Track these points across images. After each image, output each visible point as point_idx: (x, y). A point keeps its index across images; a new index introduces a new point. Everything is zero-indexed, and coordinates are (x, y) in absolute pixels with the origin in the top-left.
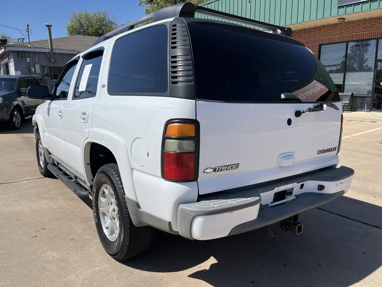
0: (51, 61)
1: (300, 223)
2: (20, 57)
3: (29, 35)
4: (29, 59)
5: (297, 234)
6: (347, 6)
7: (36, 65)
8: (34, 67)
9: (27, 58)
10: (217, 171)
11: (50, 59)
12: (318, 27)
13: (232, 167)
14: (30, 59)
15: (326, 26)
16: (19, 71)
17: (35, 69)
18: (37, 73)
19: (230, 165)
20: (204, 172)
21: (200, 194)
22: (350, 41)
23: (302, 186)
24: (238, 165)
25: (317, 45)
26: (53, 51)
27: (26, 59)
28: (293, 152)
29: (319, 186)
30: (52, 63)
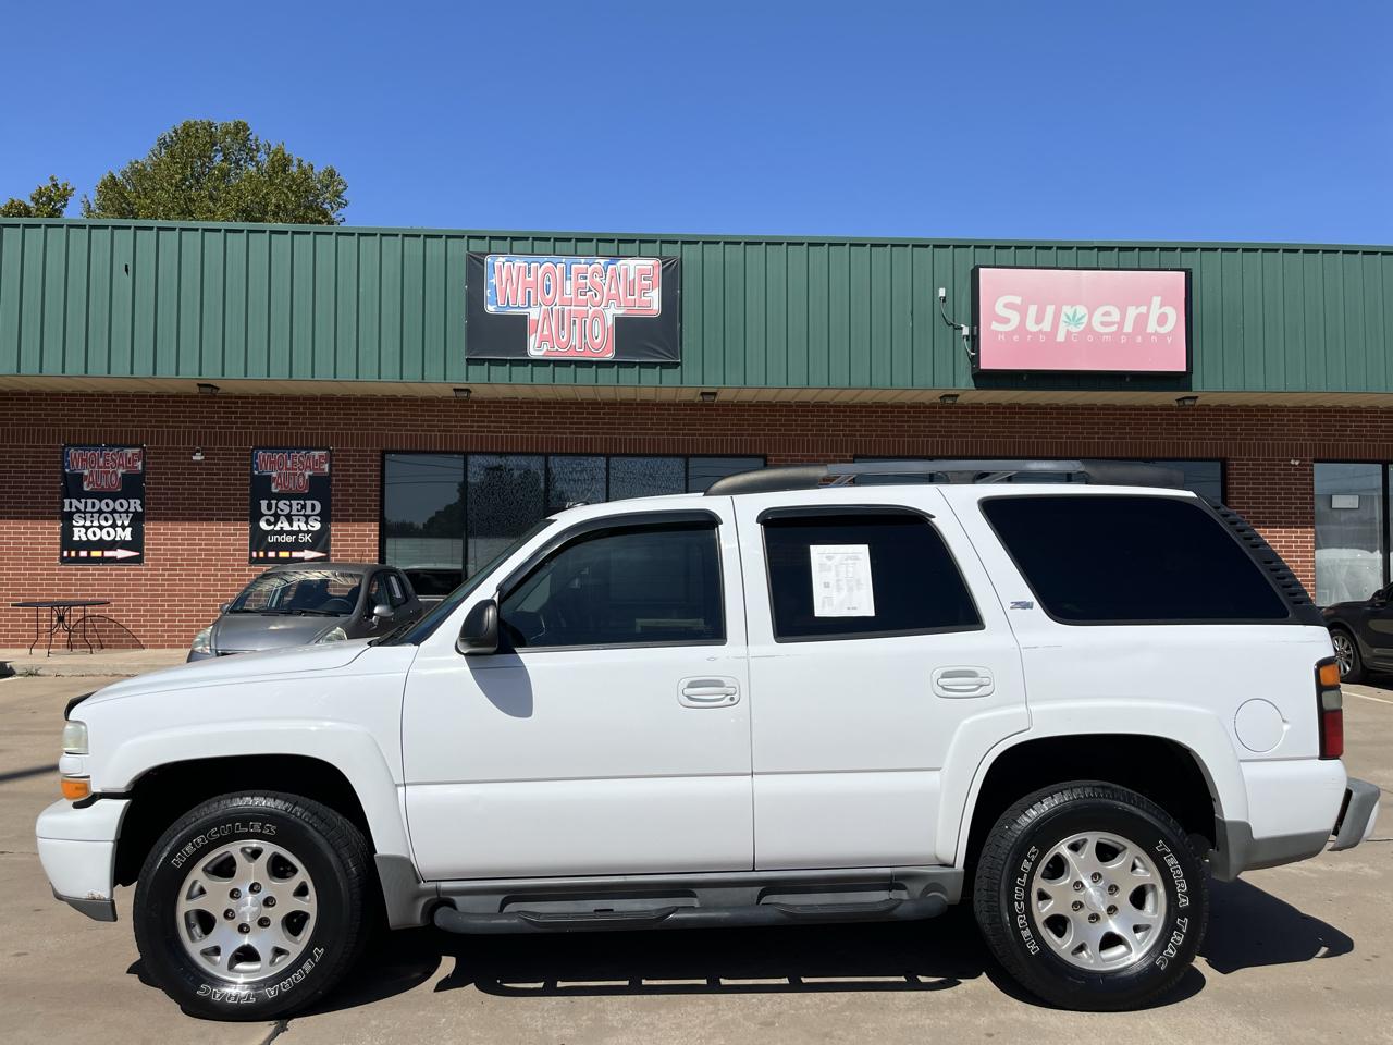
6: (492, 362)
12: (375, 400)
15: (400, 400)
22: (474, 453)
25: (374, 451)
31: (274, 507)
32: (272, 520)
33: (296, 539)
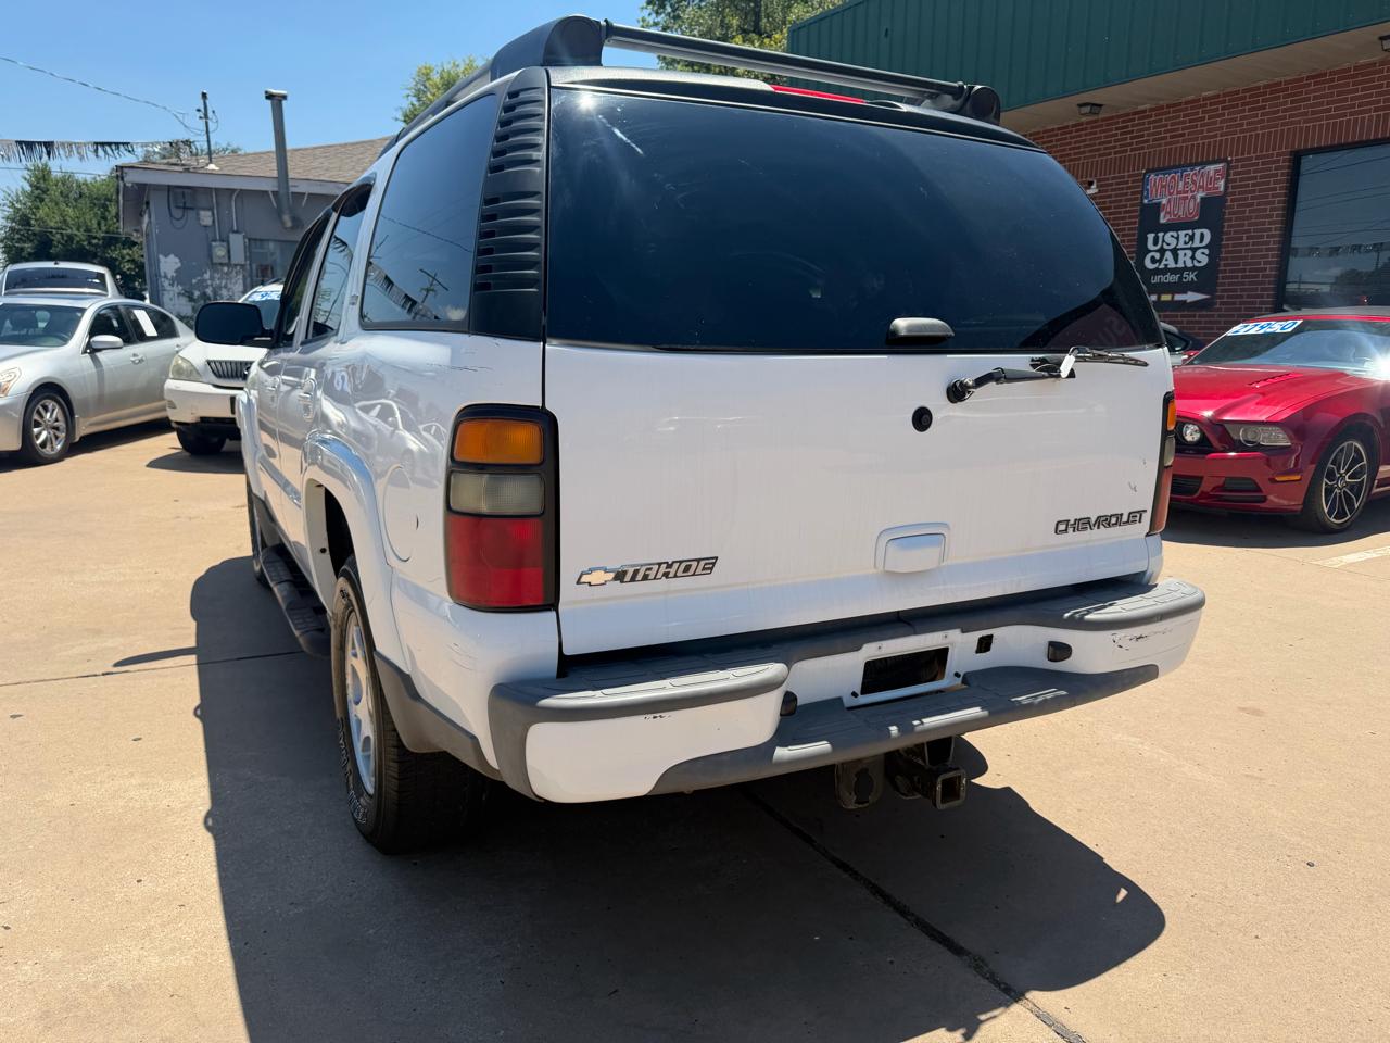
0: (283, 223)
1: (957, 769)
2: (178, 207)
3: (208, 132)
4: (209, 213)
5: (941, 806)
7: (232, 236)
8: (225, 244)
9: (202, 213)
10: (628, 578)
11: (279, 213)
13: (687, 569)
14: (213, 214)
16: (172, 256)
17: (229, 252)
18: (236, 265)
19: (681, 562)
20: (578, 582)
21: (567, 651)
23: (985, 645)
24: (714, 564)
25: (1282, 154)
26: (287, 188)
27: (198, 214)
28: (945, 525)
29: (1052, 644)
30: (286, 229)
31: (1160, 241)
32: (1157, 256)
33: (1180, 278)
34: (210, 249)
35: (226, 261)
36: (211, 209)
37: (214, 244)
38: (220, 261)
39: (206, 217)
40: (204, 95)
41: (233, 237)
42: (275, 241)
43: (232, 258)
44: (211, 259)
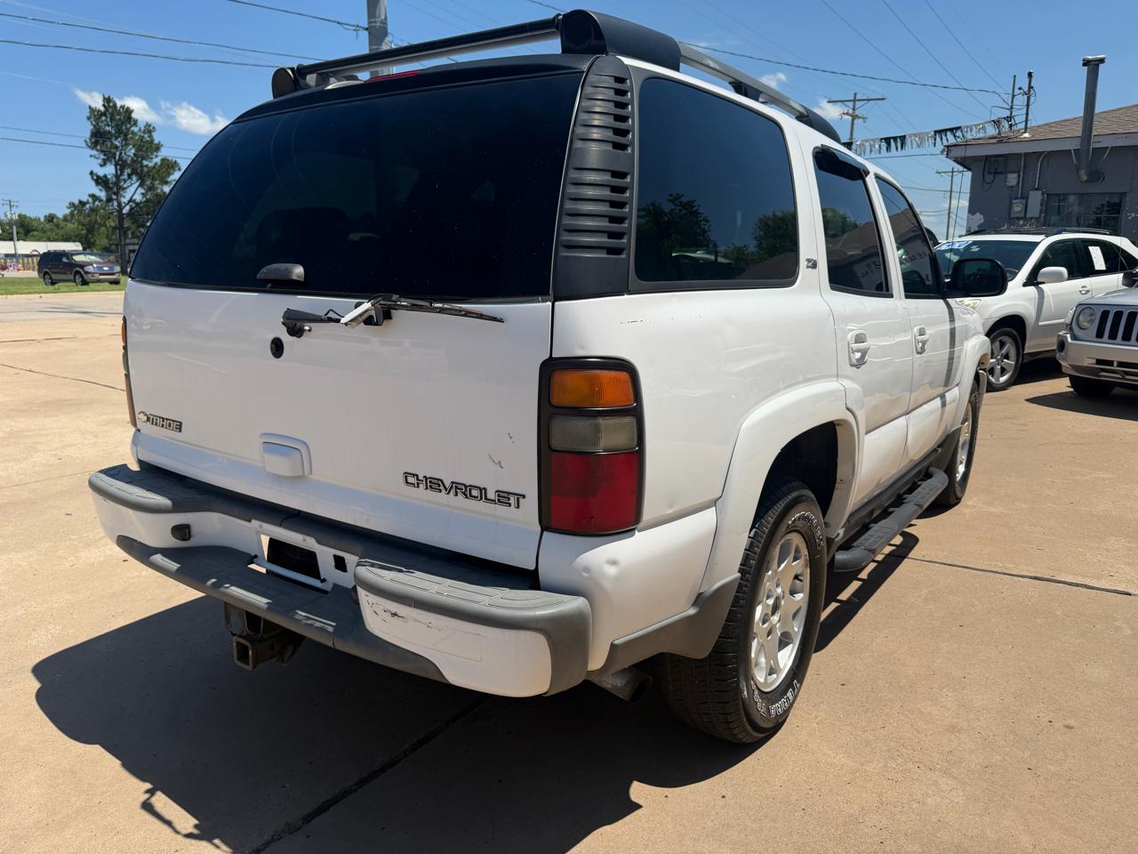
2: (991, 173)
4: (1016, 175)
8: (1024, 201)
9: (1010, 176)
11: (1078, 168)
13: (170, 424)
14: (1019, 176)
16: (978, 214)
17: (1026, 207)
18: (1031, 218)
26: (1089, 144)
27: (1005, 177)
30: (1082, 182)
34: (1011, 205)
35: (1022, 215)
36: (1018, 172)
37: (1014, 201)
38: (1016, 215)
39: (1012, 179)
40: (1030, 75)
41: (1032, 194)
42: (1076, 194)
43: (1028, 213)
44: (1010, 214)
